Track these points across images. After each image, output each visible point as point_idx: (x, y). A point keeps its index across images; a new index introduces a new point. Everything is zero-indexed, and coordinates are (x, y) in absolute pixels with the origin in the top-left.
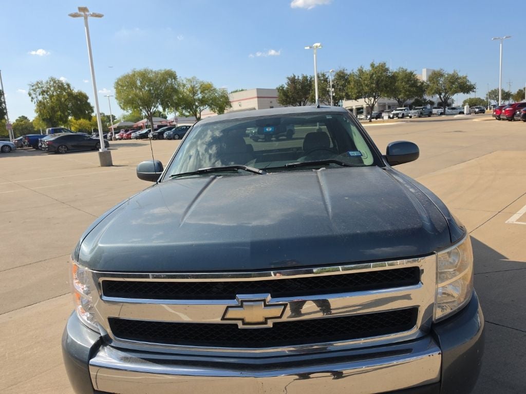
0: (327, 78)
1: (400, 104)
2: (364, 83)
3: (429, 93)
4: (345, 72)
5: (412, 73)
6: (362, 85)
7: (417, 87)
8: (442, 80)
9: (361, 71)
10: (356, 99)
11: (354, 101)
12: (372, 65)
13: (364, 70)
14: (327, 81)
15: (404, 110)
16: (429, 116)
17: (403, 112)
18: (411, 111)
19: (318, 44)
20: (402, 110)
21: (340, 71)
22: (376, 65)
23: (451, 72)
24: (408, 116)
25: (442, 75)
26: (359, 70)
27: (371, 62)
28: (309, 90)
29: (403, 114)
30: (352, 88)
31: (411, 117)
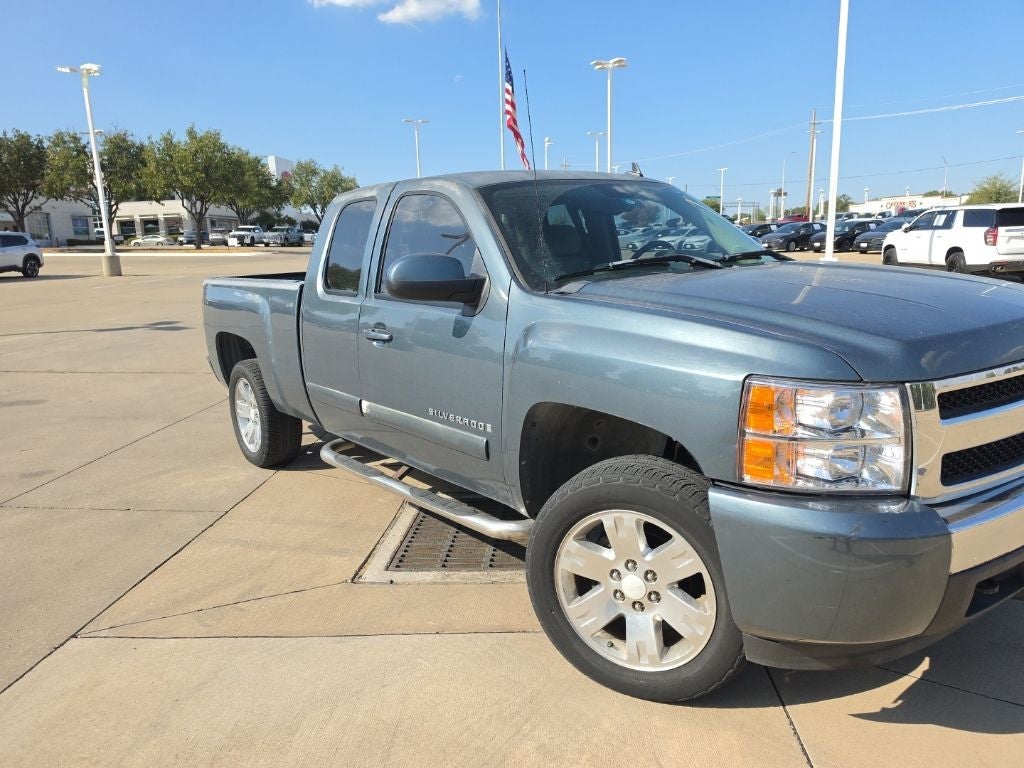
0: (85, 147)
1: (243, 218)
2: (181, 169)
3: (295, 202)
4: (130, 139)
5: (259, 162)
6: (174, 171)
7: (271, 188)
8: (315, 181)
9: (168, 141)
10: (158, 201)
11: (154, 203)
12: (191, 133)
13: (175, 140)
14: (85, 153)
15: (254, 230)
16: (300, 246)
17: (251, 234)
18: (266, 234)
19: (95, 67)
20: (249, 230)
21: (118, 135)
22: (200, 133)
23: (330, 169)
24: (262, 243)
25: (314, 172)
26: (165, 139)
27: (188, 127)
28: (41, 168)
29: (252, 238)
30: (152, 175)
31: (267, 245)
